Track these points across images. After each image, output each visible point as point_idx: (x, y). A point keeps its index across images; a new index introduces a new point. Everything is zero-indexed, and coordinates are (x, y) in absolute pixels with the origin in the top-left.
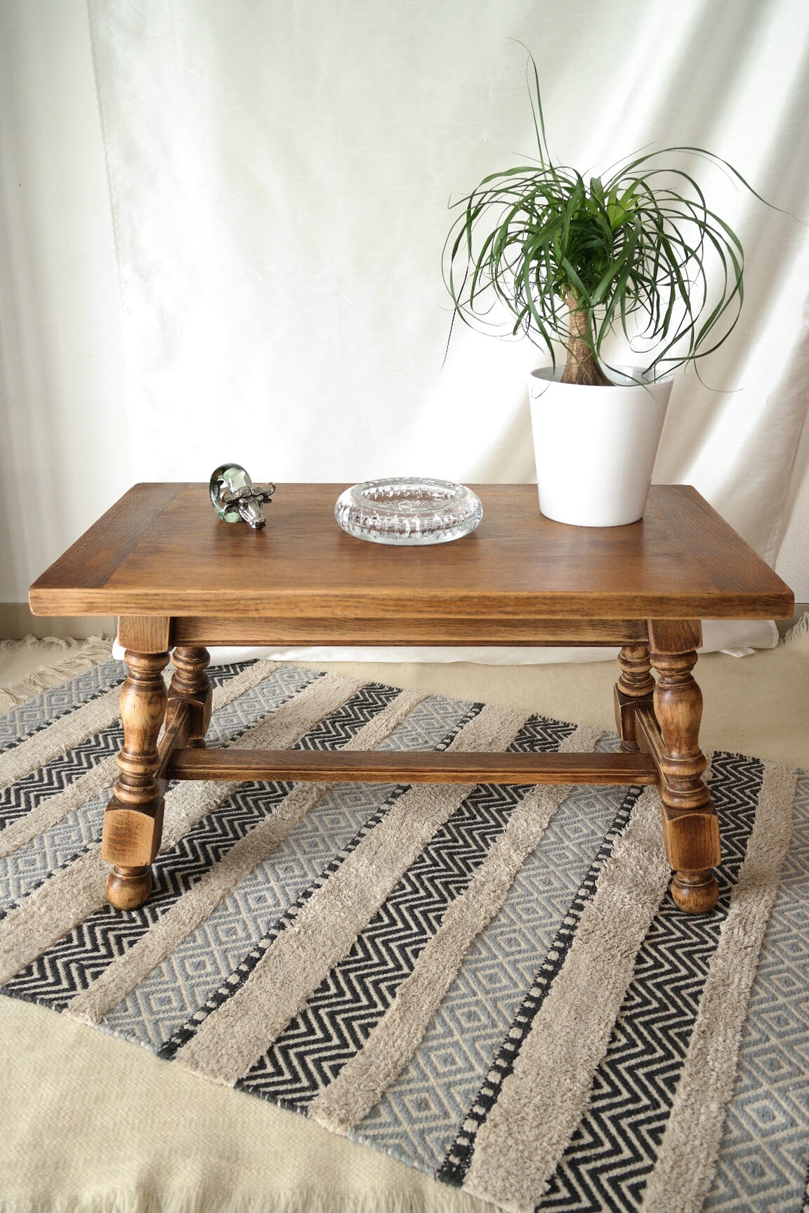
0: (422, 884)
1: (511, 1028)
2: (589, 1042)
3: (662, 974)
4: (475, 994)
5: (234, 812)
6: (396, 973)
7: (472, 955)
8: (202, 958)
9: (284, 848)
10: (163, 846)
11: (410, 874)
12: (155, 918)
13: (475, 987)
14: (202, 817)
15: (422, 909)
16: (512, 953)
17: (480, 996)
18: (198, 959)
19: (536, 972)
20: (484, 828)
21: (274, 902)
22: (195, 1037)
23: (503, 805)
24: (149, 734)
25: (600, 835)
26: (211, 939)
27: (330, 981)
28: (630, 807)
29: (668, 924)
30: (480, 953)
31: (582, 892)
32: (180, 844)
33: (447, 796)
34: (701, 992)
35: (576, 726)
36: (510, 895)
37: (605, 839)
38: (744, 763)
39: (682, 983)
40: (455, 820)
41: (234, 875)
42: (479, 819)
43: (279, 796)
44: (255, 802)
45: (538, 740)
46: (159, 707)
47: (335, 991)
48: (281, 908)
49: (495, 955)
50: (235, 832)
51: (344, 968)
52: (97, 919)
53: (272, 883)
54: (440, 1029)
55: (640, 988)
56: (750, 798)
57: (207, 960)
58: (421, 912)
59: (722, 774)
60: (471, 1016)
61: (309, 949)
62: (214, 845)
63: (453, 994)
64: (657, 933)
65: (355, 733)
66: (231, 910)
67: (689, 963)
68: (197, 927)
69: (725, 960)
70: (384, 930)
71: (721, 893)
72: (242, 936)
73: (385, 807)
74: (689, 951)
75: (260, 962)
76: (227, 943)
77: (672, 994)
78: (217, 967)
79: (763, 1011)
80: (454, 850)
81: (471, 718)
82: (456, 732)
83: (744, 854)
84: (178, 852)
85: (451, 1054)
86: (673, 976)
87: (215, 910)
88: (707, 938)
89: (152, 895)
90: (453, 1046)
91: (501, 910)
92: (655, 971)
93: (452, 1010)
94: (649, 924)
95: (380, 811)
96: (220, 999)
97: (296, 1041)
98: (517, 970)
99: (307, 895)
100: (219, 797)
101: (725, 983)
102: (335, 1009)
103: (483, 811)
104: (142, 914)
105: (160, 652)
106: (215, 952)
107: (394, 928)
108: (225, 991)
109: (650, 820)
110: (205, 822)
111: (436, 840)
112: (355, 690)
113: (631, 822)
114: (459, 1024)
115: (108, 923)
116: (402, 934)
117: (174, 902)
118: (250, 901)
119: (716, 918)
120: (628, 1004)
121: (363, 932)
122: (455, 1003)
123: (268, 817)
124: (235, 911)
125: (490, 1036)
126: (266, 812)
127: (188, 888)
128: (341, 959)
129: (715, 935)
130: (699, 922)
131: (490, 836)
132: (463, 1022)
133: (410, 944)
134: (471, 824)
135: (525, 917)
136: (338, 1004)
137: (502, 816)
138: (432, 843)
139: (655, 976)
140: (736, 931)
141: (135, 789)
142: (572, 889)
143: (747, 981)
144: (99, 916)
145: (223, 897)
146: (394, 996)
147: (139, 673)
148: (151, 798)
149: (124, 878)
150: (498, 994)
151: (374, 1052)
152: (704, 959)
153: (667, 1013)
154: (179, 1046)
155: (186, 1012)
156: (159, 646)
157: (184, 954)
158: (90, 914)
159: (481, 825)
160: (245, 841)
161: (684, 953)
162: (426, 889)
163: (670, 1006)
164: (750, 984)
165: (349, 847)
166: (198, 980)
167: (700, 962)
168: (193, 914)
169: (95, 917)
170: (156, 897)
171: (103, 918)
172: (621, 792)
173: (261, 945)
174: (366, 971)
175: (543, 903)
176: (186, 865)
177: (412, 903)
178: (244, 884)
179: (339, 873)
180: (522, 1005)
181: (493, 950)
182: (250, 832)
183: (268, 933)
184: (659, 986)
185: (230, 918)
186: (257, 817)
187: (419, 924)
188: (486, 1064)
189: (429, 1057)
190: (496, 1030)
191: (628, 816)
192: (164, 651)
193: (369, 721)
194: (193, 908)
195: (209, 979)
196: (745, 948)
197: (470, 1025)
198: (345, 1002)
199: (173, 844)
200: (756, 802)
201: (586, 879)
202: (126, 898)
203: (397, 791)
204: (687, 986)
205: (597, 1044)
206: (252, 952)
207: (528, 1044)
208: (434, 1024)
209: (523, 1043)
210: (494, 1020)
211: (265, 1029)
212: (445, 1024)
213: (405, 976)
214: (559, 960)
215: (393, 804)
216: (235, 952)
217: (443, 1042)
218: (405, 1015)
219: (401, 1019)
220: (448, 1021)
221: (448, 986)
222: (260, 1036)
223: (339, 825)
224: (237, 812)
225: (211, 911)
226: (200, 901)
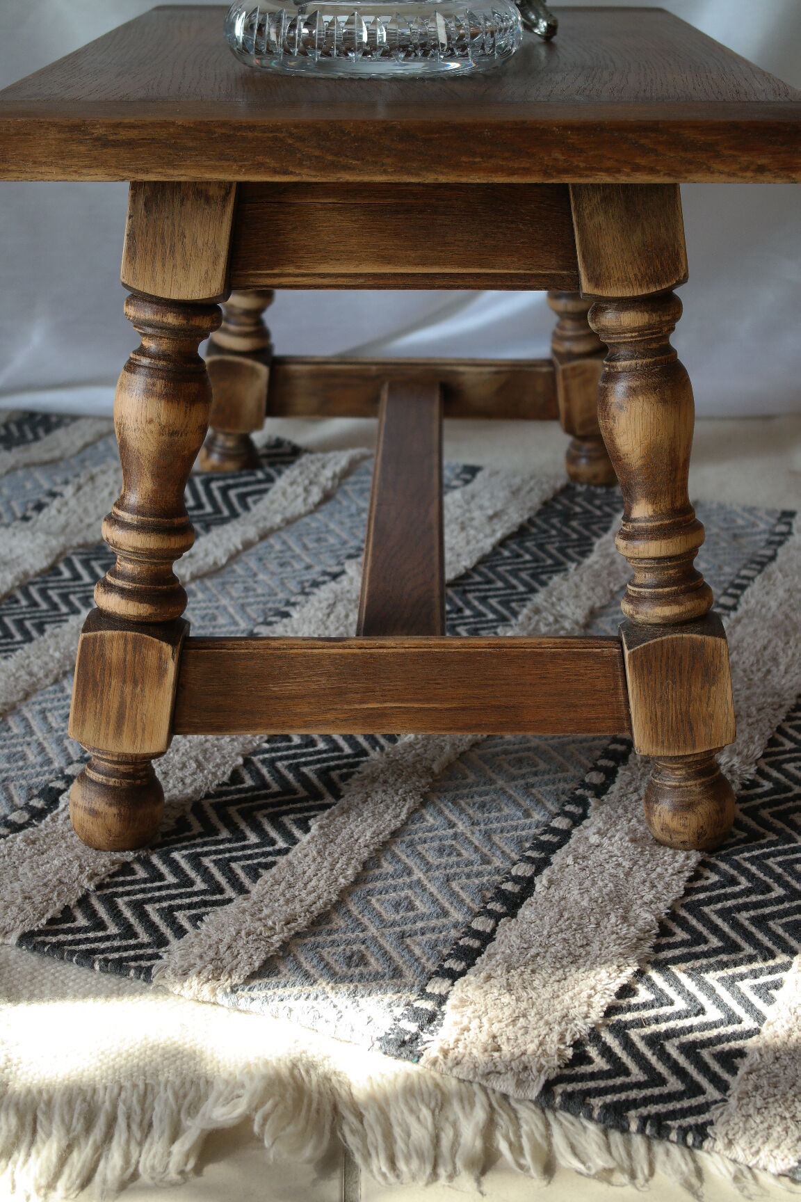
1: (514, 864)
2: (653, 875)
5: (24, 610)
17: (462, 828)
19: (564, 798)
20: (475, 623)
23: (511, 595)
27: (192, 819)
28: (739, 592)
42: (468, 612)
47: (201, 830)
51: (218, 800)
54: (387, 867)
60: (445, 851)
63: (414, 827)
64: (781, 748)
65: (246, 508)
66: (17, 730)
70: (291, 752)
72: (34, 761)
73: (300, 598)
85: (407, 898)
90: (410, 887)
92: (775, 797)
93: (411, 844)
94: (767, 737)
95: (288, 603)
97: (128, 888)
102: (200, 850)
103: (476, 603)
107: (311, 750)
114: (423, 858)
116: (325, 756)
118: (51, 719)
121: (255, 753)
122: (416, 837)
124: (23, 731)
125: (479, 874)
128: (212, 787)
132: (430, 860)
133: (338, 767)
137: (509, 609)
139: (775, 803)
146: (307, 830)
150: (495, 825)
151: (267, 896)
153: (792, 845)
159: (472, 620)
172: (724, 575)
173: (68, 772)
174: (255, 803)
178: (41, 698)
180: (537, 838)
181: (488, 773)
185: (14, 741)
187: (354, 747)
188: (469, 908)
189: (369, 902)
190: (489, 868)
197: (443, 860)
198: (218, 842)
203: (321, 579)
205: (667, 879)
206: (52, 781)
207: (545, 882)
208: (379, 860)
209: (536, 880)
210: (486, 855)
211: (75, 870)
212: (399, 861)
213: (328, 806)
214: (603, 784)
215: (313, 594)
216: (24, 782)
217: (392, 882)
218: (325, 847)
219: (319, 853)
220: (403, 857)
221: (403, 816)
222: (66, 880)
223: (214, 623)
224: (29, 610)
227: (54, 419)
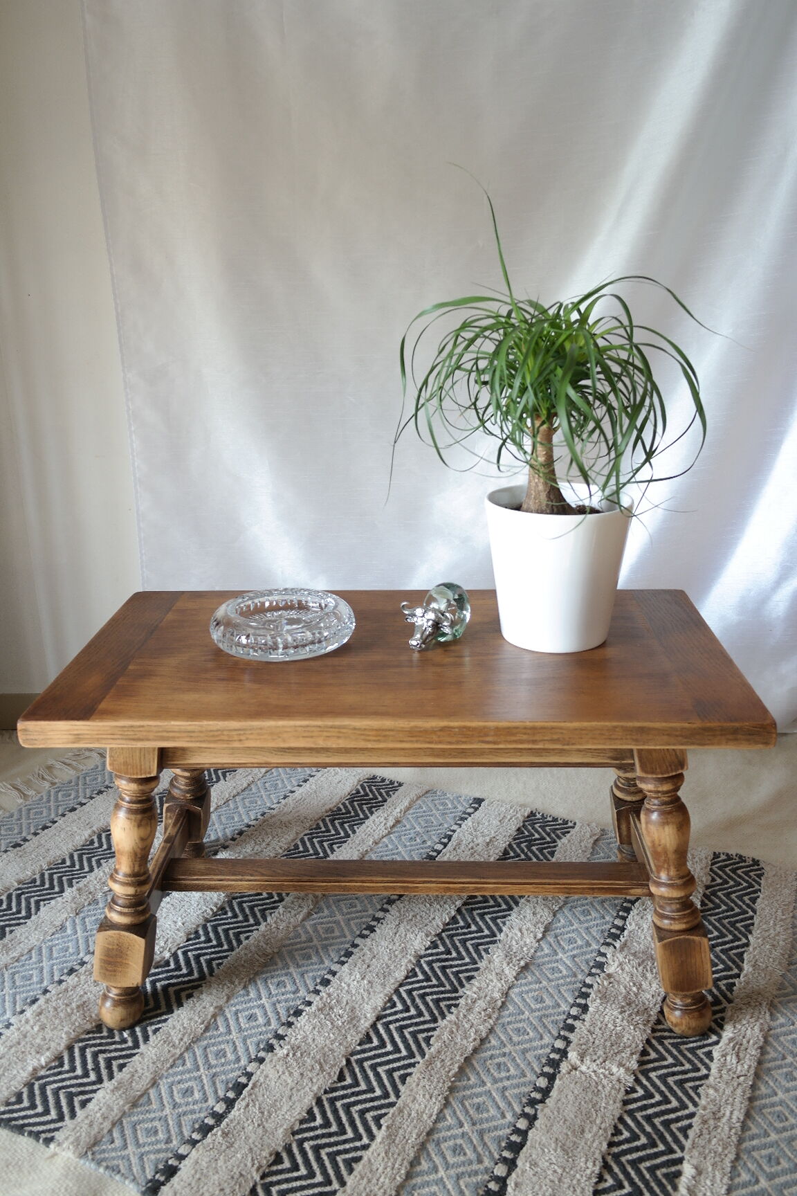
0: (413, 1000)
1: (496, 1164)
2: (575, 1182)
3: (653, 1106)
4: (461, 1125)
5: (229, 920)
6: (383, 1102)
7: (460, 1081)
8: (190, 1084)
9: (278, 960)
10: (157, 958)
11: (401, 990)
12: (146, 1038)
13: (462, 1118)
14: (198, 926)
15: (411, 1029)
16: (501, 1080)
17: (467, 1128)
18: (187, 1085)
19: (524, 1100)
20: (477, 938)
21: (265, 1021)
22: (179, 1173)
23: (498, 912)
24: (139, 856)
25: (595, 946)
26: (200, 1061)
27: (316, 1110)
28: (626, 915)
29: (660, 1048)
30: (469, 1079)
31: (574, 1011)
32: (175, 955)
33: (442, 903)
34: (690, 1126)
35: (575, 824)
36: (502, 1014)
37: (599, 951)
38: (743, 864)
39: (672, 1116)
40: (449, 930)
41: (226, 991)
42: (473, 928)
43: (275, 902)
44: (251, 908)
45: (535, 840)
46: (149, 829)
47: (321, 1122)
48: (271, 1028)
49: (483, 1082)
50: (230, 942)
51: (331, 1095)
52: (89, 1039)
53: (264, 1000)
54: (425, 1165)
55: (629, 1121)
56: (748, 906)
57: (195, 1086)
58: (410, 1033)
59: (721, 877)
60: (457, 1150)
61: (296, 1074)
62: (208, 957)
63: (440, 1125)
64: (649, 1058)
65: (354, 832)
66: (222, 1029)
67: (680, 1094)
68: (187, 1049)
69: (716, 1090)
70: (372, 1053)
71: (715, 1013)
72: (231, 1059)
73: (380, 914)
74: (681, 1080)
75: (247, 1089)
76: (216, 1066)
77: (661, 1128)
78: (205, 1094)
79: (754, 1148)
80: (447, 963)
81: (470, 814)
82: (454, 831)
83: (741, 969)
84: (172, 966)
85: (434, 1193)
86: (663, 1108)
87: (207, 1029)
88: (699, 1065)
89: (145, 1013)
90: (437, 1183)
91: (491, 1031)
92: (645, 1102)
93: (438, 1144)
94: (640, 1047)
95: (374, 919)
96: (205, 1130)
97: (279, 1177)
98: (504, 1097)
99: (298, 1013)
100: (216, 905)
101: (716, 1116)
102: (319, 1142)
103: (477, 919)
104: (133, 1034)
105: (149, 776)
106: (204, 1077)
107: (383, 1051)
108: (210, 1121)
109: (645, 930)
110: (201, 932)
111: (430, 951)
112: (356, 784)
113: (626, 933)
114: (444, 1158)
115: (100, 1045)
116: (391, 1057)
117: (165, 1020)
118: (241, 1020)
119: (710, 1041)
120: (616, 1139)
121: (352, 1054)
122: (441, 1135)
123: (262, 927)
124: (225, 1031)
125: (476, 1173)
126: (261, 920)
127: (180, 1005)
128: (328, 1086)
129: (707, 1061)
130: (691, 1045)
131: (483, 947)
132: (448, 1157)
133: (399, 1069)
134: (465, 934)
135: (515, 1039)
136: (323, 1136)
137: (497, 925)
138: (425, 956)
139: (645, 1108)
140: (728, 1058)
141: (126, 910)
142: (564, 1007)
143: (738, 1115)
144: (91, 1035)
145: (214, 1016)
146: (379, 1127)
147: (128, 796)
148: (142, 918)
149: (116, 998)
150: (485, 1126)
151: (356, 1190)
152: (695, 1088)
153: (655, 1150)
154: (163, 1184)
155: (172, 1145)
156: (148, 770)
157: (172, 1079)
158: (82, 1034)
159: (475, 935)
160: (239, 953)
161: (676, 1082)
162: (417, 1007)
163: (658, 1142)
164: (742, 1118)
165: (343, 959)
166: (184, 1108)
167: (690, 1091)
168: (184, 1035)
169: (87, 1036)
170: (148, 1015)
171: (94, 1038)
173: (249, 1069)
174: (352, 1099)
175: (534, 1023)
176: (180, 980)
177: (402, 1023)
178: (236, 1000)
179: (330, 989)
180: (508, 1138)
181: (482, 1075)
182: (245, 942)
183: (256, 1056)
184: (648, 1119)
185: (220, 1039)
186: (252, 926)
187: (408, 1047)
190: (481, 1167)
191: (623, 925)
192: (152, 775)
193: (368, 818)
194: (184, 1028)
195: (196, 1107)
196: (738, 1077)
197: (455, 1160)
198: (330, 1135)
199: (167, 955)
200: (754, 911)
201: (579, 997)
202: (119, 1018)
204: (678, 1120)
205: (583, 1185)
206: (240, 1077)
207: (513, 1185)
208: (419, 1159)
209: (508, 1182)
210: (480, 1155)
211: (249, 1164)
212: (431, 1160)
213: (392, 1105)
214: (547, 1087)
215: (388, 911)
216: (224, 1077)
217: (427, 1179)
218: (389, 1149)
219: (386, 1153)
220: (433, 1156)
221: (434, 1117)
222: (244, 1173)
223: (333, 935)
224: (233, 920)
225: (202, 1031)
226: (191, 1019)
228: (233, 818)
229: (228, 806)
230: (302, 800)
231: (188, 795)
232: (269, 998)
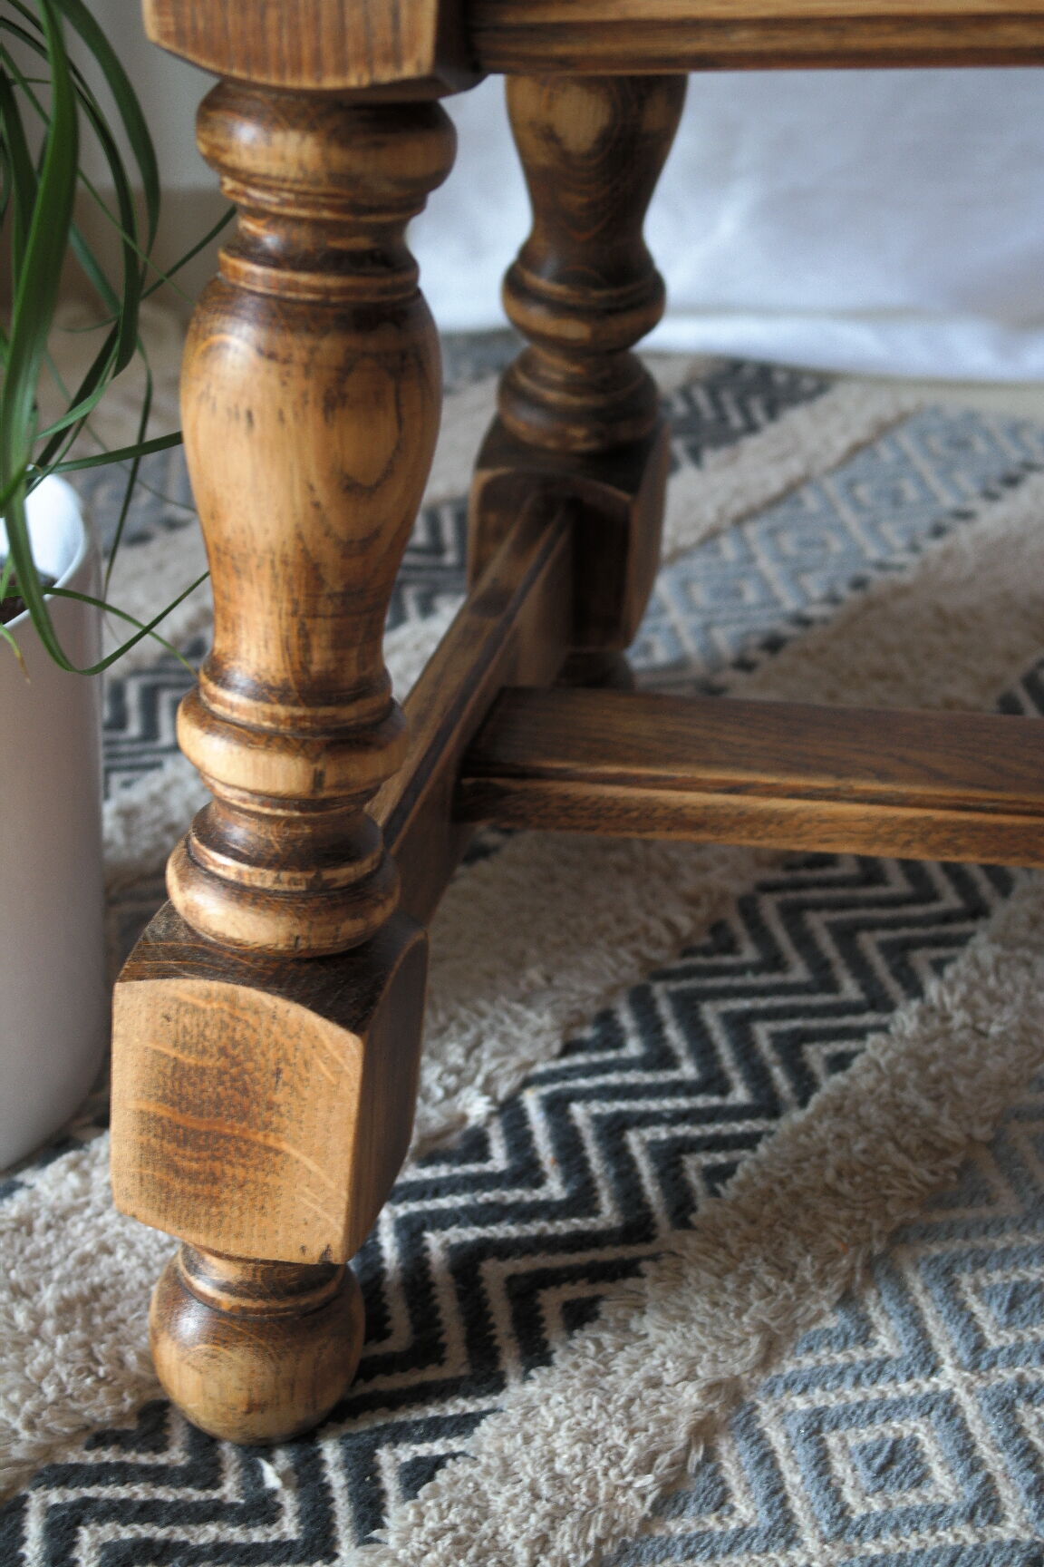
5: (750, 980)
9: (998, 1182)
10: (430, 1115)
12: (370, 1513)
21: (969, 1493)
24: (334, 584)
32: (510, 1111)
41: (759, 1309)
43: (947, 918)
44: (845, 935)
46: (387, 425)
50: (758, 1076)
52: (99, 1475)
53: (949, 1377)
62: (662, 1133)
66: (747, 1509)
84: (499, 1159)
87: (669, 1499)
89: (368, 1370)
104: (308, 1477)
105: (386, 75)
115: (148, 1511)
117: (466, 1424)
118: (840, 1467)
123: (906, 1019)
126: (894, 988)
127: (536, 1355)
141: (263, 879)
144: (109, 1456)
145: (704, 1431)
147: (274, 219)
148: (351, 928)
149: (227, 1301)
158: (70, 1441)
160: (808, 1129)
168: (554, 1518)
169: (90, 1458)
170: (384, 1383)
171: (124, 1474)
176: (533, 1228)
178: (808, 1362)
182: (830, 1084)
186: (856, 1009)
192: (408, 71)
194: (557, 1479)
199: (476, 1107)
202: (237, 1397)
224: (764, 979)
225: (643, 1509)
226: (589, 1437)
227: (780, 378)
228: (738, 593)
229: (716, 551)
230: (1005, 547)
231: (578, 432)
232: (975, 1367)
